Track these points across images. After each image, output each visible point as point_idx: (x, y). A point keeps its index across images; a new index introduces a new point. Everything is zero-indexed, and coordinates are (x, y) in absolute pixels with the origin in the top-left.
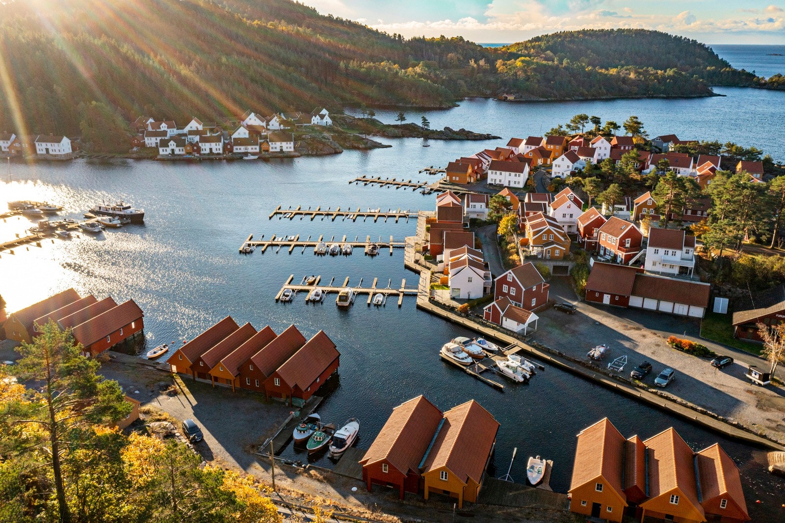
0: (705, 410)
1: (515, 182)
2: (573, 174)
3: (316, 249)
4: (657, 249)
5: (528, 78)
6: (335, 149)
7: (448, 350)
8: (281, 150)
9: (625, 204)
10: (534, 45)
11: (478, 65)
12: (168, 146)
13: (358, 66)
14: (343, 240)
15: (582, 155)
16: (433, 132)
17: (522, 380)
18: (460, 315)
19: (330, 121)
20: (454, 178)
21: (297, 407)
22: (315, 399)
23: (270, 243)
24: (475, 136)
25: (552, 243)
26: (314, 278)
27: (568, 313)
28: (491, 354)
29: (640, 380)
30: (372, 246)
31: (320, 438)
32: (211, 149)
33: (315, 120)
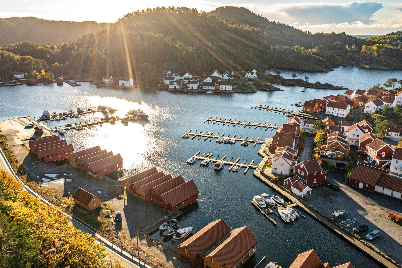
0: (390, 258)
1: (341, 114)
2: (376, 112)
3: (217, 140)
4: (398, 160)
5: (379, 56)
6: (253, 90)
7: (256, 199)
8: (226, 89)
9: (399, 132)
10: (390, 37)
11: (351, 48)
12: (173, 85)
13: (280, 48)
14: (233, 137)
15: (385, 102)
16: (310, 84)
17: (288, 221)
18: (272, 182)
19: (256, 76)
20: (307, 109)
21: (169, 215)
22: (180, 212)
23: (198, 134)
24: (333, 87)
25: (338, 150)
26: (209, 154)
27: (334, 190)
28: (279, 205)
29: (357, 234)
30: (245, 141)
31: (170, 231)
32: (192, 87)
33: (248, 75)
